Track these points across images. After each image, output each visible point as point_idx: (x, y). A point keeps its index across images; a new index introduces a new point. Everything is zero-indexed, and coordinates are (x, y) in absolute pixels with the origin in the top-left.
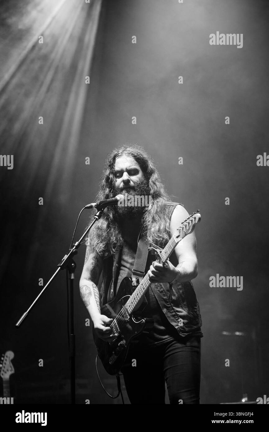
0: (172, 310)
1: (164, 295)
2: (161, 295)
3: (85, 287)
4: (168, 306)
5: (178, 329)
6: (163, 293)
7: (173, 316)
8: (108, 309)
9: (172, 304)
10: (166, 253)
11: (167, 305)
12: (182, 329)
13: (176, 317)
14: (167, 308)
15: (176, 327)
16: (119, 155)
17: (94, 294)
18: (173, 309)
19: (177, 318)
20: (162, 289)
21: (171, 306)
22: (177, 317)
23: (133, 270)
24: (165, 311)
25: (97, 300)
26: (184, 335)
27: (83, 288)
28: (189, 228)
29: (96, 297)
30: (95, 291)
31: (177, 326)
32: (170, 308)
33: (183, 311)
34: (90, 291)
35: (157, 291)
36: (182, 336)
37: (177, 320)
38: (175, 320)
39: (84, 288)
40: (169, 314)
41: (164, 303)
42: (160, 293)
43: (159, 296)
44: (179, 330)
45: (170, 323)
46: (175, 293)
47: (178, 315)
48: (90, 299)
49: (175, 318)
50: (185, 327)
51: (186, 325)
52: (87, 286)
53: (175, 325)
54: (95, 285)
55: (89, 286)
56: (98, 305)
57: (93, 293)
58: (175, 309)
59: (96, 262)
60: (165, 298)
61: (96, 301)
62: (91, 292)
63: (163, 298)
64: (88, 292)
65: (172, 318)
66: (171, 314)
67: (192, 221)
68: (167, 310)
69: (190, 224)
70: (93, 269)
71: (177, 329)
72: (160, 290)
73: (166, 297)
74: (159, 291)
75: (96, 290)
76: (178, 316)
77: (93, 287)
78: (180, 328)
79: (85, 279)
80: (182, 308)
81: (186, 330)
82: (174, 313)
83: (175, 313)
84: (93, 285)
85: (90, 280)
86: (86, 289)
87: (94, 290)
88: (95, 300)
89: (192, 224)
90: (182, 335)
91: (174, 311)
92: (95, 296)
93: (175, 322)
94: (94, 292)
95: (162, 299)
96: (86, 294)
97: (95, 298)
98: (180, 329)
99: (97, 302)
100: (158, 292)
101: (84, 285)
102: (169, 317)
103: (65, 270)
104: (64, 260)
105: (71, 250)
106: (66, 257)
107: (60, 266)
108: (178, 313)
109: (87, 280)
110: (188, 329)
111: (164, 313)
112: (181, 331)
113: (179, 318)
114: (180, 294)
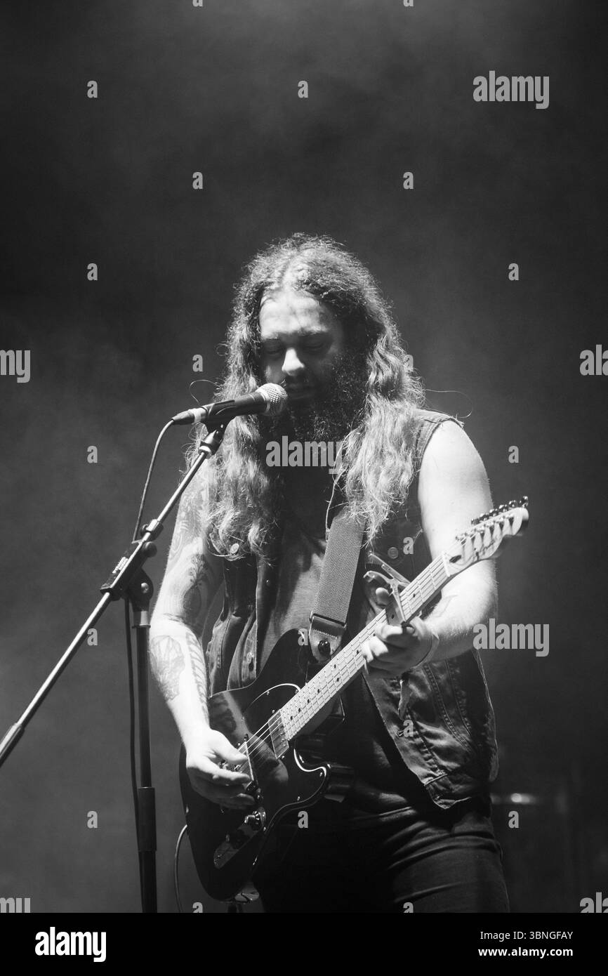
0: (415, 730)
3: (166, 640)
5: (431, 786)
7: (418, 747)
8: (229, 712)
9: (414, 713)
12: (442, 788)
13: (424, 750)
14: (401, 723)
15: (425, 781)
17: (193, 662)
18: (419, 727)
19: (426, 755)
21: (413, 718)
22: (427, 752)
24: (393, 730)
25: (199, 680)
26: (446, 804)
27: (158, 643)
29: (197, 671)
30: (193, 654)
31: (426, 777)
33: (447, 734)
34: (180, 655)
36: (442, 806)
37: (426, 759)
38: (423, 761)
39: (164, 644)
40: (406, 742)
41: (393, 709)
43: (381, 689)
44: (432, 788)
46: (427, 682)
47: (431, 745)
48: (178, 678)
49: (423, 753)
50: (450, 782)
51: (452, 777)
52: (173, 640)
53: (421, 774)
54: (193, 637)
55: (177, 639)
56: (201, 694)
57: (187, 660)
58: (422, 728)
61: (197, 682)
62: (183, 657)
63: (390, 695)
64: (173, 655)
65: (415, 754)
66: (411, 742)
70: (192, 588)
71: (428, 785)
75: (197, 650)
76: (432, 748)
77: (189, 643)
78: (435, 783)
79: (166, 617)
80: (445, 727)
81: (452, 790)
82: (419, 740)
83: (424, 740)
84: (187, 637)
85: (181, 620)
86: (168, 647)
87: (191, 650)
90: (440, 804)
91: (421, 733)
92: (194, 668)
93: (423, 765)
94: (192, 657)
95: (388, 698)
96: (168, 662)
97: (195, 675)
98: (434, 786)
99: (199, 686)
101: (162, 634)
102: (405, 750)
103: (122, 601)
104: (119, 571)
105: (138, 544)
106: (123, 564)
107: (108, 590)
108: (431, 741)
109: (171, 619)
110: (457, 786)
111: (391, 738)
112: (437, 791)
113: (434, 754)
114: (439, 684)
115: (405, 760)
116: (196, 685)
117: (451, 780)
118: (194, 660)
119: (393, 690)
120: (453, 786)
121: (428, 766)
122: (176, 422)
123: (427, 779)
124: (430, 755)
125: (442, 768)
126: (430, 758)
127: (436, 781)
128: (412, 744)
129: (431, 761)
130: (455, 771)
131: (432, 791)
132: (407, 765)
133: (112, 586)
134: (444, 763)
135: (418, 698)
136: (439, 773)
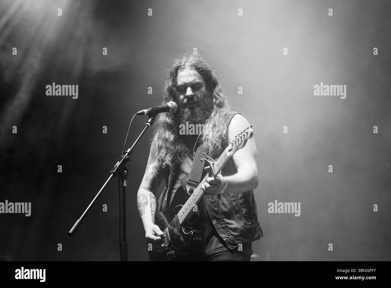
0: (222, 222)
1: (215, 206)
2: (212, 206)
3: (143, 196)
4: (219, 217)
5: (227, 241)
6: (214, 204)
7: (224, 228)
8: (163, 220)
9: (223, 216)
10: (218, 166)
11: (217, 217)
12: (231, 242)
13: (226, 229)
14: (217, 219)
15: (225, 239)
16: (182, 67)
17: (151, 204)
18: (224, 221)
19: (226, 231)
20: (213, 200)
21: (222, 217)
22: (227, 229)
23: (188, 180)
24: (214, 222)
25: (152, 209)
26: (232, 247)
28: (241, 143)
29: (152, 207)
30: (152, 201)
31: (225, 238)
32: (220, 220)
33: (235, 223)
35: (208, 201)
36: (230, 248)
37: (226, 232)
39: (141, 198)
40: (219, 226)
41: (215, 214)
42: (211, 205)
43: (210, 207)
45: (219, 235)
46: (228, 205)
47: (228, 227)
48: (145, 208)
49: (225, 230)
50: (234, 240)
52: (145, 196)
53: (223, 237)
54: (152, 195)
55: (146, 196)
57: (149, 203)
58: (225, 221)
59: (156, 172)
60: (215, 209)
62: (148, 201)
63: (214, 209)
64: (144, 201)
65: (222, 230)
66: (221, 226)
67: (244, 135)
68: (218, 221)
69: (243, 138)
70: (153, 179)
72: (212, 201)
73: (217, 209)
74: (210, 201)
75: (154, 200)
77: (151, 197)
78: (229, 240)
79: (144, 188)
80: (234, 220)
82: (224, 225)
85: (148, 190)
86: (143, 198)
88: (150, 210)
89: (244, 139)
90: (230, 247)
91: (225, 223)
92: (151, 206)
93: (225, 234)
94: (151, 202)
95: (213, 211)
96: (142, 203)
97: (151, 208)
99: (152, 211)
100: (210, 203)
101: (141, 194)
102: (218, 229)
103: (117, 177)
104: (116, 166)
105: (123, 157)
106: (118, 164)
107: (113, 173)
108: (228, 225)
109: (145, 189)
110: (237, 241)
111: (213, 224)
112: (229, 243)
113: (229, 230)
114: (233, 206)
115: (218, 232)
116: (151, 211)
117: (235, 239)
118: (152, 203)
119: (215, 208)
120: (235, 241)
121: (227, 234)
122: (138, 114)
123: (226, 239)
124: (228, 230)
125: (232, 235)
126: (228, 231)
127: (229, 239)
128: (221, 227)
129: (228, 232)
130: (237, 236)
131: (227, 243)
132: (219, 234)
133: (114, 172)
134: (233, 233)
135: (224, 211)
136: (231, 237)
